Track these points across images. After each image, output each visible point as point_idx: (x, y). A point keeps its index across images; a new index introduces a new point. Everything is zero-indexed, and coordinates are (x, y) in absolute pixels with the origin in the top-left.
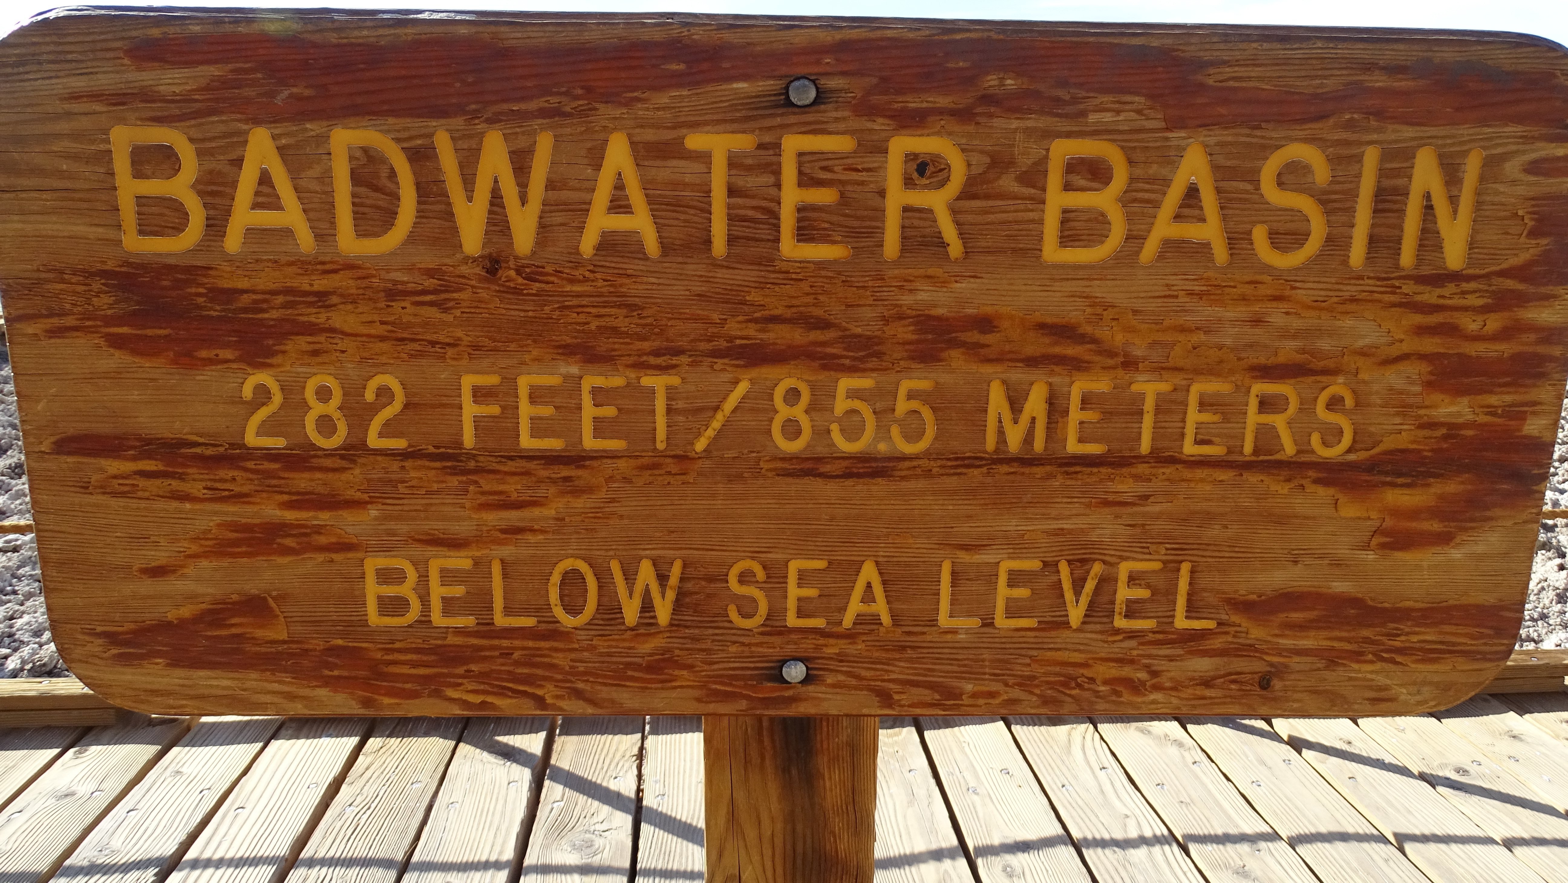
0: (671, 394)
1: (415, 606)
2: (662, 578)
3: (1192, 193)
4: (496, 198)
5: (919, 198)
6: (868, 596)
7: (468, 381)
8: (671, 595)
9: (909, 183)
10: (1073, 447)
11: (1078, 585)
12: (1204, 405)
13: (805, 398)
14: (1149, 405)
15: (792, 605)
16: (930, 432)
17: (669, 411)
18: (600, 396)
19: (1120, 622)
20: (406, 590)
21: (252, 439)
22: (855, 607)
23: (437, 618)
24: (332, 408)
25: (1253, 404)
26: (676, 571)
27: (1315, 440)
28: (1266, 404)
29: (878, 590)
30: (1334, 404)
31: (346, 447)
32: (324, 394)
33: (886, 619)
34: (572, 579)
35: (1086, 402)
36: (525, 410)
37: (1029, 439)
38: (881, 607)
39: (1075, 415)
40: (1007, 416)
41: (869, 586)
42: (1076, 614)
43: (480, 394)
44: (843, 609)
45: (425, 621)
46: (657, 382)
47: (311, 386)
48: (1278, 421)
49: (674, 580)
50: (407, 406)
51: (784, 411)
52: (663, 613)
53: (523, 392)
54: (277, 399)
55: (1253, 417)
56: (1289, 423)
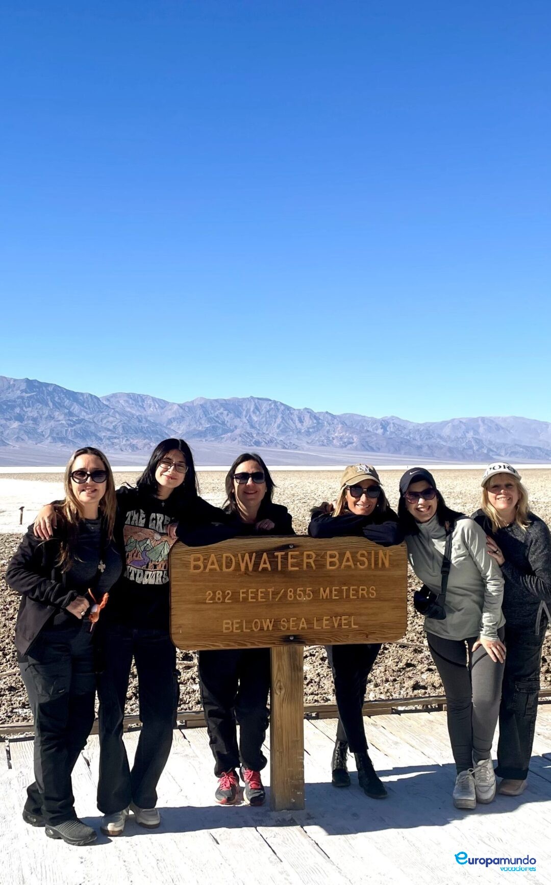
0: (273, 592)
1: (231, 628)
2: (271, 622)
3: (348, 558)
4: (247, 563)
5: (309, 560)
6: (303, 624)
7: (241, 591)
8: (272, 625)
9: (307, 559)
10: (334, 598)
11: (336, 620)
12: (353, 591)
13: (293, 591)
14: (345, 590)
15: (291, 626)
16: (312, 596)
17: (272, 594)
18: (261, 592)
19: (343, 627)
20: (230, 626)
21: (207, 601)
22: (301, 626)
23: (234, 631)
24: (220, 596)
25: (360, 590)
26: (273, 620)
27: (370, 595)
28: (363, 590)
29: (305, 623)
30: (372, 589)
31: (222, 602)
32: (219, 594)
33: (306, 628)
34: (256, 623)
35: (335, 590)
36: (250, 595)
37: (327, 596)
38: (305, 626)
39: (334, 592)
40: (323, 593)
41: (303, 622)
42: (336, 625)
43: (243, 593)
44: (299, 627)
45: (232, 631)
46: (270, 590)
47: (217, 593)
48: (364, 592)
49: (272, 622)
50: (232, 595)
51: (289, 594)
52: (271, 628)
53: (250, 592)
54: (212, 594)
55: (361, 592)
56: (367, 593)
